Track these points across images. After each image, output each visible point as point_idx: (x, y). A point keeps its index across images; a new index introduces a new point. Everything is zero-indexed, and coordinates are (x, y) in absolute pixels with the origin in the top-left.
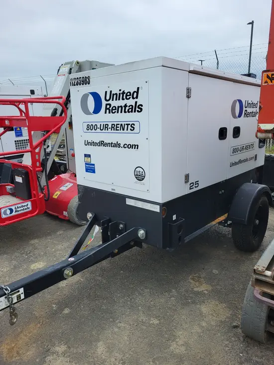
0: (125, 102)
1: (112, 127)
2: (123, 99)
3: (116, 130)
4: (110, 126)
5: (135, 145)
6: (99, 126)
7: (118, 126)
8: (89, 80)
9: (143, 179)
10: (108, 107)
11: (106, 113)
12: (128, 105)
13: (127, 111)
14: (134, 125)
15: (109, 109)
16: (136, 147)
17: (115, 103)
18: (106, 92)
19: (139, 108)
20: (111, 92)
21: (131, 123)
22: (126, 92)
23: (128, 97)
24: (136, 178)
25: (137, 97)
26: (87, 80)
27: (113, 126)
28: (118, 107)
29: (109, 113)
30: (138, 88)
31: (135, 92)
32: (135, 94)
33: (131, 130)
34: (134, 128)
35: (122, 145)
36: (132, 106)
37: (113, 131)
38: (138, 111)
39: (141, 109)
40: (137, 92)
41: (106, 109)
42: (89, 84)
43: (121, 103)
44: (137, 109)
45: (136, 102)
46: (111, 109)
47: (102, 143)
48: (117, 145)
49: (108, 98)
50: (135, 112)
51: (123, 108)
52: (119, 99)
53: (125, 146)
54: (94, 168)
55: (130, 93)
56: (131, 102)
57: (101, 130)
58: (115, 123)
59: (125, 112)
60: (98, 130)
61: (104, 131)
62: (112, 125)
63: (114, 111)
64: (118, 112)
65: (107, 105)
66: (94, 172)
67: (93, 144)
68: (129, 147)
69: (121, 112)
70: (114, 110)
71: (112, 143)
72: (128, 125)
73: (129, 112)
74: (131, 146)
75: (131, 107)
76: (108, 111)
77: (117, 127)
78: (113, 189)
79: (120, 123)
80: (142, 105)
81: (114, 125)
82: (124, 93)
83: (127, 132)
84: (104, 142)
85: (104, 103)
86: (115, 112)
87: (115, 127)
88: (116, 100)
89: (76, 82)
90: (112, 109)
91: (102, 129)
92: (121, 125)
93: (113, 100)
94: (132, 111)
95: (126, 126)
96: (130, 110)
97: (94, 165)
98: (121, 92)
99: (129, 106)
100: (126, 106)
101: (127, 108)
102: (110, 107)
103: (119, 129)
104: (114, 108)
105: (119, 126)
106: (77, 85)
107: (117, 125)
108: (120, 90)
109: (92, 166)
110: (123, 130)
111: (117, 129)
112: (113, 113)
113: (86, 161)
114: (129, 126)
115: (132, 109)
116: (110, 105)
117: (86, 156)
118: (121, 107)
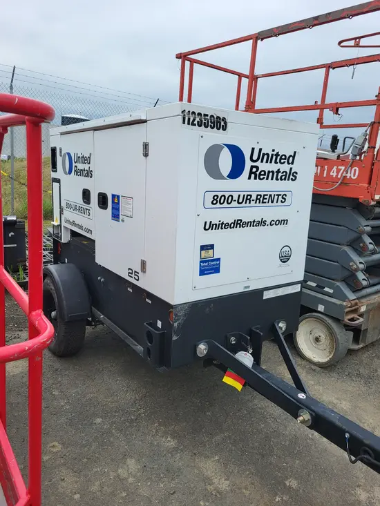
0: (279, 166)
1: (257, 199)
2: (276, 163)
3: (263, 202)
4: (254, 197)
5: (284, 221)
6: (235, 198)
7: (265, 197)
8: (225, 123)
9: (289, 259)
10: (254, 170)
11: (249, 178)
12: (281, 170)
13: (279, 177)
14: (286, 195)
15: (255, 173)
16: (285, 222)
17: (264, 166)
18: (253, 149)
19: (293, 175)
20: (260, 150)
21: (282, 193)
22: (281, 154)
23: (282, 161)
24: (281, 260)
25: (292, 163)
26: (222, 123)
27: (259, 197)
28: (269, 172)
29: (255, 178)
30: (295, 153)
31: (291, 156)
32: (291, 158)
33: (282, 201)
34: (285, 199)
35: (268, 223)
36: (286, 172)
37: (258, 204)
38: (292, 179)
39: (296, 177)
40: (294, 157)
41: (251, 173)
42: (224, 129)
43: (273, 167)
44: (291, 177)
45: (291, 169)
46: (258, 173)
47: (239, 223)
48: (262, 223)
49: (255, 158)
50: (288, 180)
51: (275, 174)
52: (271, 162)
53: (273, 222)
54: (219, 264)
55: (285, 156)
56: (285, 167)
57: (239, 203)
58: (262, 194)
59: (277, 179)
60: (234, 204)
61: (243, 204)
62: (258, 195)
63: (262, 177)
64: (267, 179)
65: (252, 167)
66: (217, 270)
67: (223, 226)
68: (277, 223)
69: (272, 179)
70: (262, 175)
71: (254, 221)
72: (278, 195)
73: (281, 179)
74: (279, 222)
75: (284, 174)
76: (253, 176)
77: (264, 199)
78: (246, 287)
79: (269, 193)
80: (296, 173)
81: (261, 195)
82: (277, 155)
83: (277, 204)
84: (241, 220)
85: (248, 164)
86: (264, 178)
87: (261, 199)
88: (267, 162)
89: (197, 119)
90: (260, 174)
91: (240, 201)
92: (271, 195)
93: (262, 161)
94: (285, 179)
95: (276, 197)
96: (283, 177)
97: (219, 259)
98: (275, 153)
99: (283, 173)
100: (278, 172)
101: (280, 175)
102: (257, 170)
103: (267, 201)
104: (263, 173)
105: (267, 197)
106: (200, 126)
107: (264, 195)
108: (273, 151)
109: (215, 263)
110: (272, 202)
111: (265, 201)
112: (260, 179)
113: (203, 256)
114: (280, 197)
115: (286, 176)
116: (257, 168)
117: (203, 248)
118: (273, 172)
